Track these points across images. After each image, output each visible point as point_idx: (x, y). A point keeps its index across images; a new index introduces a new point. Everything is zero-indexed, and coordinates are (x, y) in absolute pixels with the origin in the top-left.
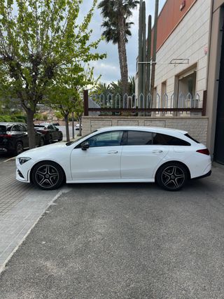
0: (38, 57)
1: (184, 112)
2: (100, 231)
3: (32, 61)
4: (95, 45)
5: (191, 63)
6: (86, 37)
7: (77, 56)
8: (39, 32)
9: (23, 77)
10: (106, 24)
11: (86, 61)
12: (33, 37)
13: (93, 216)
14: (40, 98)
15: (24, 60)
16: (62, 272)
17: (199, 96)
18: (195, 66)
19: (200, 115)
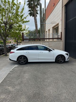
0: (6, 22)
1: (55, 39)
2: (26, 77)
3: (5, 24)
4: (25, 18)
5: (57, 23)
6: (22, 16)
7: (20, 22)
8: (7, 14)
9: (2, 29)
10: (29, 11)
11: (23, 23)
12: (4, 15)
13: (24, 73)
14: (8, 36)
15: (2, 23)
16: (13, 90)
17: (60, 34)
18: (58, 24)
19: (60, 40)
